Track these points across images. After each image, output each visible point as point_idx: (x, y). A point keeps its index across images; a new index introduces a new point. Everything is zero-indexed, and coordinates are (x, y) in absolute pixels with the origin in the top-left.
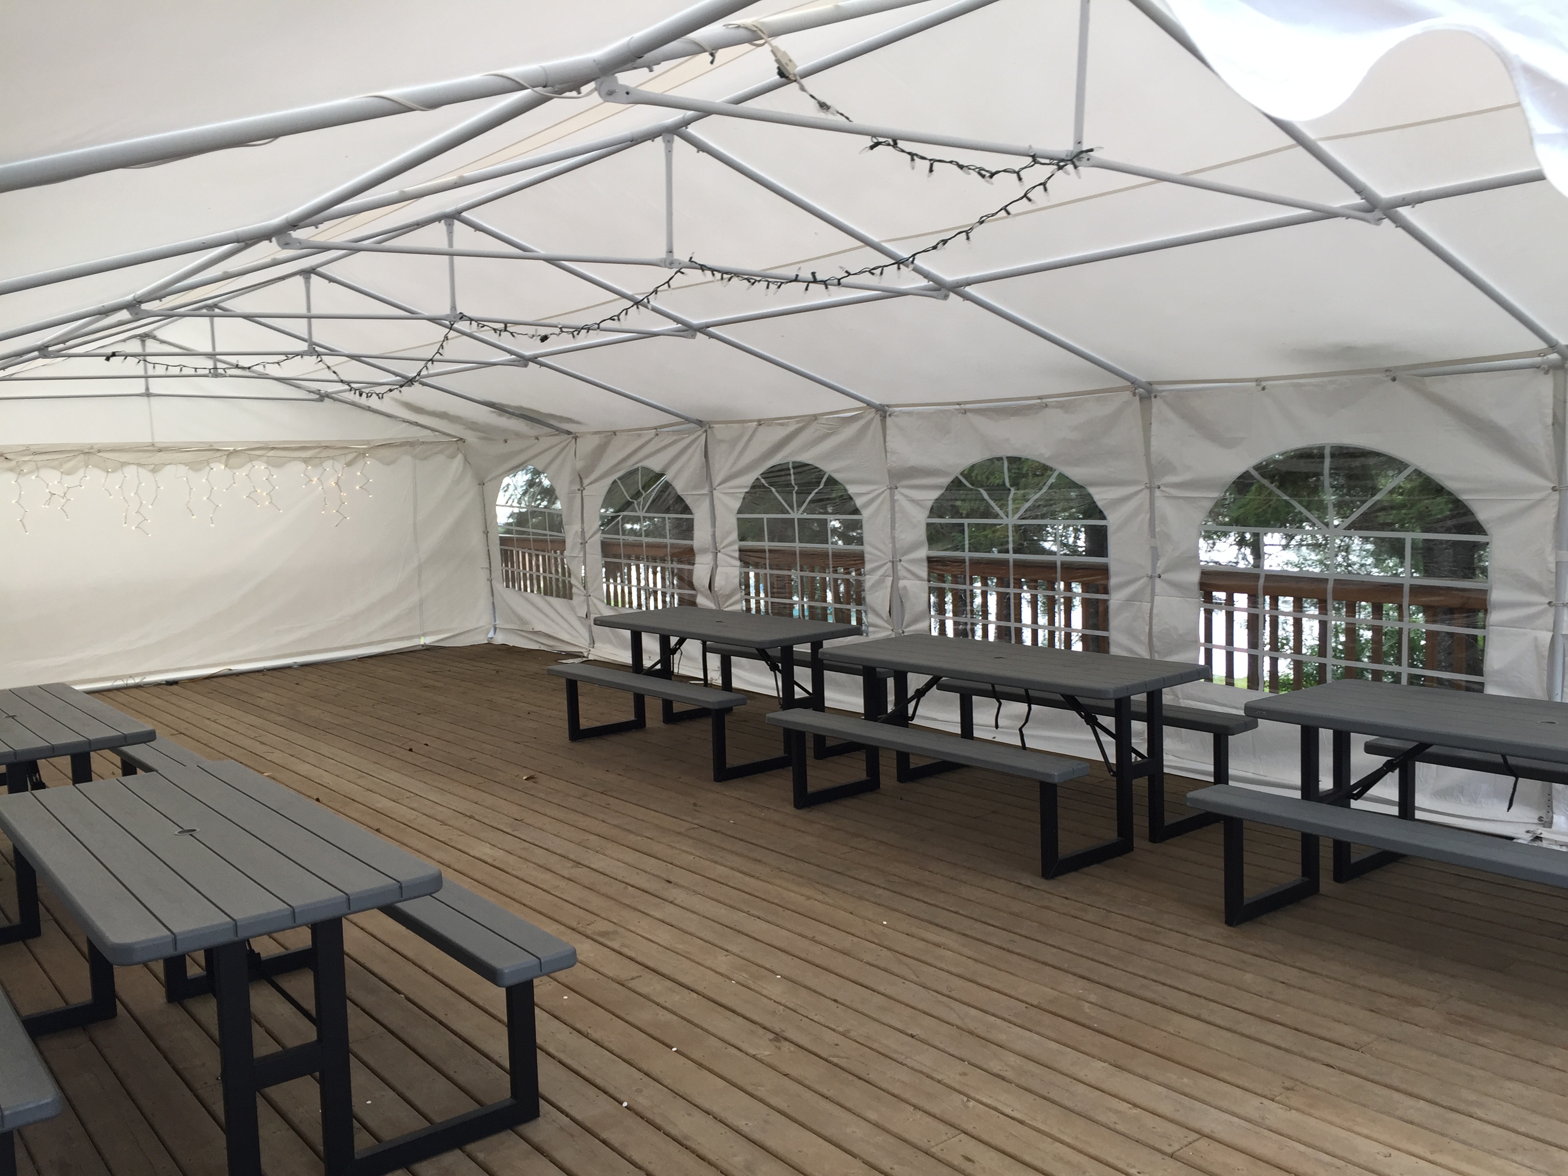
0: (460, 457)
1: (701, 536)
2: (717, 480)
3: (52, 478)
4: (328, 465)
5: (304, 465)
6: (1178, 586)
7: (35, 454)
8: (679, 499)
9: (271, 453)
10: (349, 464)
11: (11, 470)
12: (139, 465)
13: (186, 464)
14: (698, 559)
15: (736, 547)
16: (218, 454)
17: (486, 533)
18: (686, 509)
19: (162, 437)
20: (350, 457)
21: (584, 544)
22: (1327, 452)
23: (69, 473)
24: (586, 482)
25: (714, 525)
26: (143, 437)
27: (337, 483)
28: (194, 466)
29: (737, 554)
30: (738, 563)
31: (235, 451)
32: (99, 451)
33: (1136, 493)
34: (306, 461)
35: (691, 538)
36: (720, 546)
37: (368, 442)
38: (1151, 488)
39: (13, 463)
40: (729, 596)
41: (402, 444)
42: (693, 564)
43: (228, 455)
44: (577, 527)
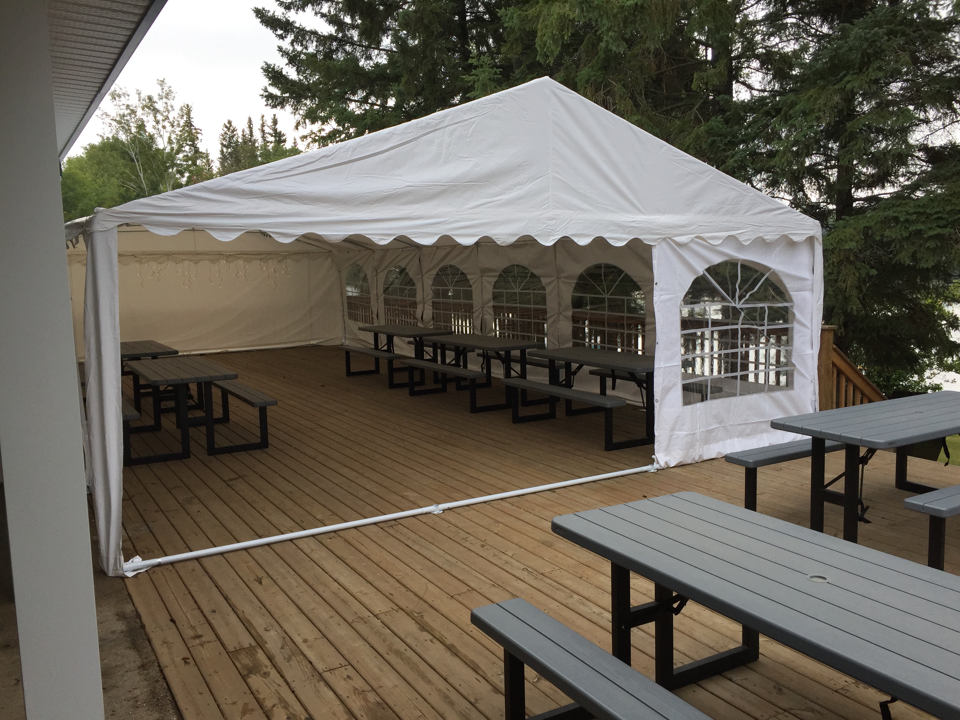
0: (330, 259)
1: (419, 297)
2: (424, 272)
3: (154, 266)
4: (270, 262)
5: (259, 262)
6: (566, 317)
7: (147, 255)
8: (411, 280)
9: (245, 256)
10: (279, 262)
11: (137, 261)
12: (190, 261)
13: (209, 260)
14: (418, 306)
15: (431, 301)
16: (223, 256)
17: (342, 294)
18: (414, 284)
19: (199, 249)
20: (280, 259)
21: (378, 299)
22: (603, 266)
23: (161, 263)
24: (378, 271)
25: (423, 292)
26: (192, 249)
27: (274, 270)
28: (212, 261)
29: (431, 304)
30: (432, 308)
31: (230, 255)
32: (173, 254)
33: (553, 281)
34: (260, 260)
35: (416, 297)
36: (425, 301)
37: (288, 252)
38: (558, 278)
39: (138, 259)
40: (429, 322)
41: (304, 253)
42: (416, 308)
43: (227, 257)
44: (375, 292)
